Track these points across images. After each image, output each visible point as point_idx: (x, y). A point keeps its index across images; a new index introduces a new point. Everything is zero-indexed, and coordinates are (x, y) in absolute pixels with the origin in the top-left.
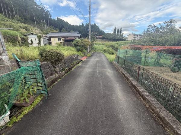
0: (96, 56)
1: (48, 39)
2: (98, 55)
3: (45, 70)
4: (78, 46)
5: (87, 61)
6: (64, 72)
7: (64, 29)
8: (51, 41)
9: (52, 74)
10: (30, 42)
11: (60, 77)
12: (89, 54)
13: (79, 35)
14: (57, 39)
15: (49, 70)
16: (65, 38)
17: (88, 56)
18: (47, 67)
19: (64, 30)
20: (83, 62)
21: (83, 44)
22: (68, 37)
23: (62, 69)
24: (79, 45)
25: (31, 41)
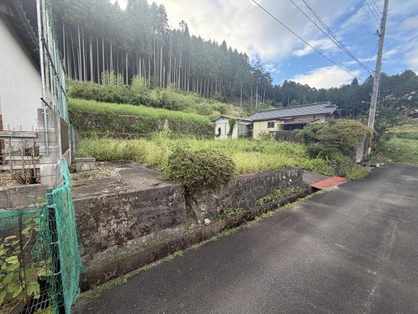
0: (397, 181)
1: (248, 126)
2: (410, 178)
3: (153, 209)
4: (317, 141)
5: (334, 199)
6: (222, 223)
7: (294, 101)
8: (252, 129)
9: (173, 223)
10: (217, 132)
11: (200, 238)
12: (359, 172)
13: (331, 110)
14: (266, 124)
15: (166, 207)
16: (285, 121)
17: (351, 176)
18: (164, 200)
19: (294, 104)
20: (316, 199)
21: (334, 136)
22: (294, 118)
23: (218, 210)
24: (319, 137)
25: (220, 130)
